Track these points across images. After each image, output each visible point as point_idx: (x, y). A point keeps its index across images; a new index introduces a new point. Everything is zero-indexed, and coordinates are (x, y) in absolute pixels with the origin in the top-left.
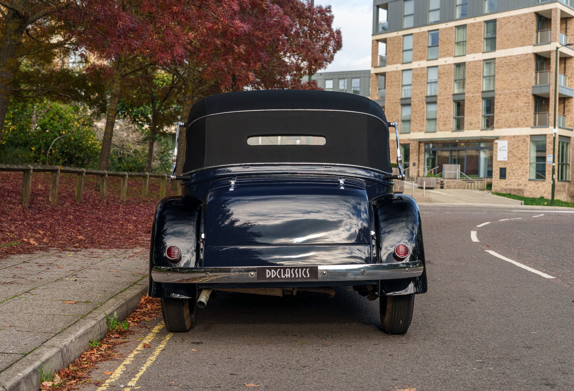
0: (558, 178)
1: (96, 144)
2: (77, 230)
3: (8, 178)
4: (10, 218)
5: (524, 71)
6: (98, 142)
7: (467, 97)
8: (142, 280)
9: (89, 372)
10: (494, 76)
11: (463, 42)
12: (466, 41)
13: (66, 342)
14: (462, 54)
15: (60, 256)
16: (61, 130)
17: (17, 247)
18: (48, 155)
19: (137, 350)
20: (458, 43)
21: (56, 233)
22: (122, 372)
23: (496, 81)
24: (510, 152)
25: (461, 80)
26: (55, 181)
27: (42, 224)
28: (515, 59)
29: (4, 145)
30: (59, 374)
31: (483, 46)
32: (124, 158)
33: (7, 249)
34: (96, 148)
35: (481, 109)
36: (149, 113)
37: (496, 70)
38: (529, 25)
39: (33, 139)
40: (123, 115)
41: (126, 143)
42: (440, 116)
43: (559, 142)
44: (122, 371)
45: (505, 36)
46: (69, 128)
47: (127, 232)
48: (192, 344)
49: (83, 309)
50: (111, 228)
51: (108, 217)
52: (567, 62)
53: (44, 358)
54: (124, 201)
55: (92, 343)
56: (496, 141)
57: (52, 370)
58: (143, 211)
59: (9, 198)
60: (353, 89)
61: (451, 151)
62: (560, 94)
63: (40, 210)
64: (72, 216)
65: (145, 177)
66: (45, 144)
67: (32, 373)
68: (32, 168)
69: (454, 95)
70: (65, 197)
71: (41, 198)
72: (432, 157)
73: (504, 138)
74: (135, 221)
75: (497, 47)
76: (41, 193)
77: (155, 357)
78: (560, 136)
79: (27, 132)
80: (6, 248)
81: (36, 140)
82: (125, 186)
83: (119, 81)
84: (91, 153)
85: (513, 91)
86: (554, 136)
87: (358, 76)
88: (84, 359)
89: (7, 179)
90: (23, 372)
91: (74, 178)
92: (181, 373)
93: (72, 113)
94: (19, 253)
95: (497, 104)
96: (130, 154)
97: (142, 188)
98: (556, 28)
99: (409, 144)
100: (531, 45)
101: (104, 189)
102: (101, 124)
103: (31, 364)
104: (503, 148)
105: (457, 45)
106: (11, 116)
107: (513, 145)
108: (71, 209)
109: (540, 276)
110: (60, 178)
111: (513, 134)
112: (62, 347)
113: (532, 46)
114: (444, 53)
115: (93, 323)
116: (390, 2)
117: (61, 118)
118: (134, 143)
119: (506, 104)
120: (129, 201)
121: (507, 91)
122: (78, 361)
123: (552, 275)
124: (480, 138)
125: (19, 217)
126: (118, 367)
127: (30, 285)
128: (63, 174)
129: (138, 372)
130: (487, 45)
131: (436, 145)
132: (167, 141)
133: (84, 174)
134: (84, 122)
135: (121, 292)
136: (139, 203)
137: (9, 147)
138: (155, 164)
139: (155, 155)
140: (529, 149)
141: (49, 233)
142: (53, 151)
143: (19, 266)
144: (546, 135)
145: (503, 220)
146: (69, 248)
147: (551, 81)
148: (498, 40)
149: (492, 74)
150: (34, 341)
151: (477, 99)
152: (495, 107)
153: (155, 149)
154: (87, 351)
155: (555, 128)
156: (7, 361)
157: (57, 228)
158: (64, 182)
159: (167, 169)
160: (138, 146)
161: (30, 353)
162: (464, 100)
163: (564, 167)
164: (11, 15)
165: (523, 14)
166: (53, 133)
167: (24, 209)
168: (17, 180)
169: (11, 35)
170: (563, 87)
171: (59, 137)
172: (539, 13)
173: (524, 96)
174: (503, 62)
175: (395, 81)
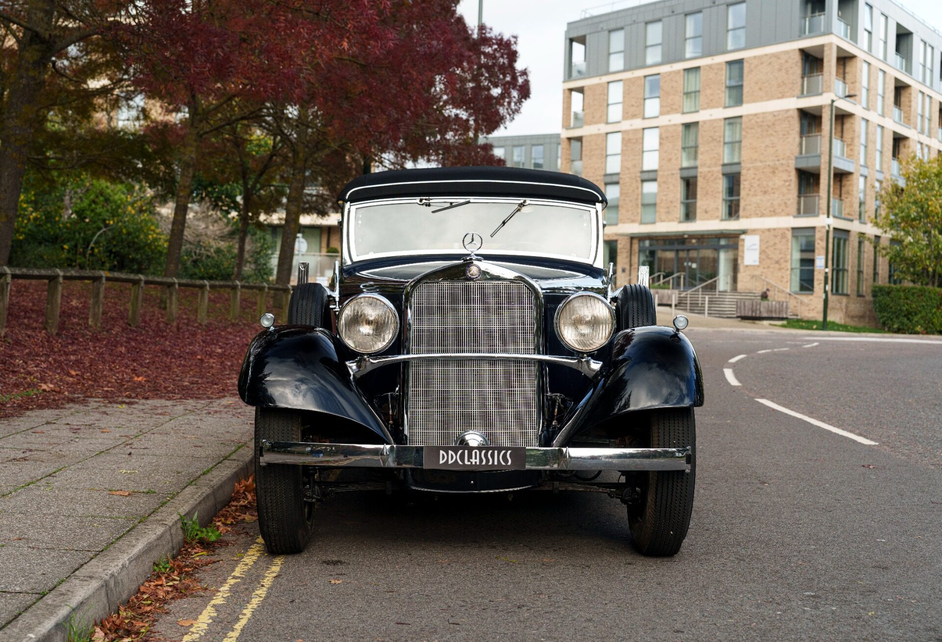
0: (832, 290)
1: (160, 239)
2: (132, 370)
3: (27, 288)
4: (27, 351)
5: (784, 135)
6: (163, 237)
7: (701, 173)
8: (238, 452)
9: (153, 621)
10: (740, 142)
11: (695, 92)
12: (699, 91)
13: (114, 568)
14: (693, 110)
15: (105, 413)
16: (107, 218)
17: (37, 397)
18: (87, 256)
19: (234, 577)
20: (687, 94)
21: (99, 374)
22: (211, 621)
23: (743, 149)
24: (762, 252)
25: (691, 147)
26: (98, 294)
27: (77, 360)
28: (770, 117)
29: (21, 241)
30: (103, 627)
31: (723, 99)
32: (201, 261)
33: (22, 401)
34: (160, 246)
35: (721, 189)
36: (238, 193)
37: (744, 133)
38: (791, 68)
39: (65, 233)
40: (200, 196)
41: (204, 238)
42: (662, 200)
43: (834, 238)
44: (211, 618)
45: (756, 83)
46: (119, 215)
47: (209, 372)
48: (325, 565)
49: (143, 504)
50: (184, 366)
51: (180, 350)
52: (846, 121)
53: (74, 602)
54: (203, 324)
55: (157, 565)
56: (743, 237)
57: (89, 621)
58: (231, 339)
59: (26, 321)
60: (533, 161)
61: (677, 251)
62: (835, 168)
63: (74, 340)
64: (124, 348)
65: (234, 288)
66: (84, 239)
67: (53, 631)
68: (61, 274)
69: (682, 169)
70: (113, 319)
71: (75, 320)
72: (649, 259)
73: (754, 231)
74: (221, 356)
75: (745, 99)
76: (77, 313)
77: (265, 589)
78: (835, 229)
79: (56, 222)
80: (20, 398)
81: (70, 233)
82: (204, 301)
83: (195, 144)
84: (152, 252)
85: (768, 163)
86: (827, 228)
87: (541, 141)
88: (145, 596)
89: (25, 291)
90: (37, 629)
91: (126, 289)
92: (311, 621)
93: (123, 193)
94: (41, 407)
95: (745, 183)
96: (209, 254)
97: (229, 305)
98: (830, 72)
99: (616, 241)
100: (793, 96)
101: (174, 306)
102: (167, 211)
103: (52, 614)
104: (754, 247)
105: (687, 98)
106: (33, 198)
107: (767, 242)
108: (123, 336)
109: (854, 442)
110: (106, 289)
111: (767, 226)
112: (107, 578)
113: (795, 99)
114: (669, 109)
115: (160, 530)
116: (590, 34)
117: (107, 200)
118: (216, 238)
119: (758, 183)
120: (210, 324)
121: (759, 164)
122: (135, 600)
123: (872, 439)
124: (719, 232)
125: (41, 349)
126: (202, 610)
127: (55, 462)
128: (110, 283)
129: (238, 619)
130: (730, 97)
131: (655, 242)
132: (264, 236)
133: (142, 284)
134: (142, 206)
135: (204, 474)
136: (225, 328)
137: (29, 243)
138: (248, 269)
139: (246, 256)
140: (790, 247)
141: (88, 374)
142: (96, 250)
143: (39, 429)
144: (814, 228)
145: (763, 351)
146: (120, 399)
147: (823, 149)
148: (746, 89)
149: (738, 139)
150: (58, 567)
151: (715, 175)
152: (742, 186)
153: (247, 247)
154: (150, 581)
155: (828, 217)
156: (10, 607)
157: (101, 367)
158: (111, 296)
159: (265, 276)
160: (222, 243)
161: (50, 590)
162: (696, 177)
163: (841, 274)
164: (28, 38)
165: (782, 52)
166: (95, 222)
167: (49, 337)
168: (40, 293)
169: (27, 70)
170: (839, 158)
171: (104, 229)
172: (806, 50)
173: (783, 171)
174: (753, 122)
175: (596, 149)
